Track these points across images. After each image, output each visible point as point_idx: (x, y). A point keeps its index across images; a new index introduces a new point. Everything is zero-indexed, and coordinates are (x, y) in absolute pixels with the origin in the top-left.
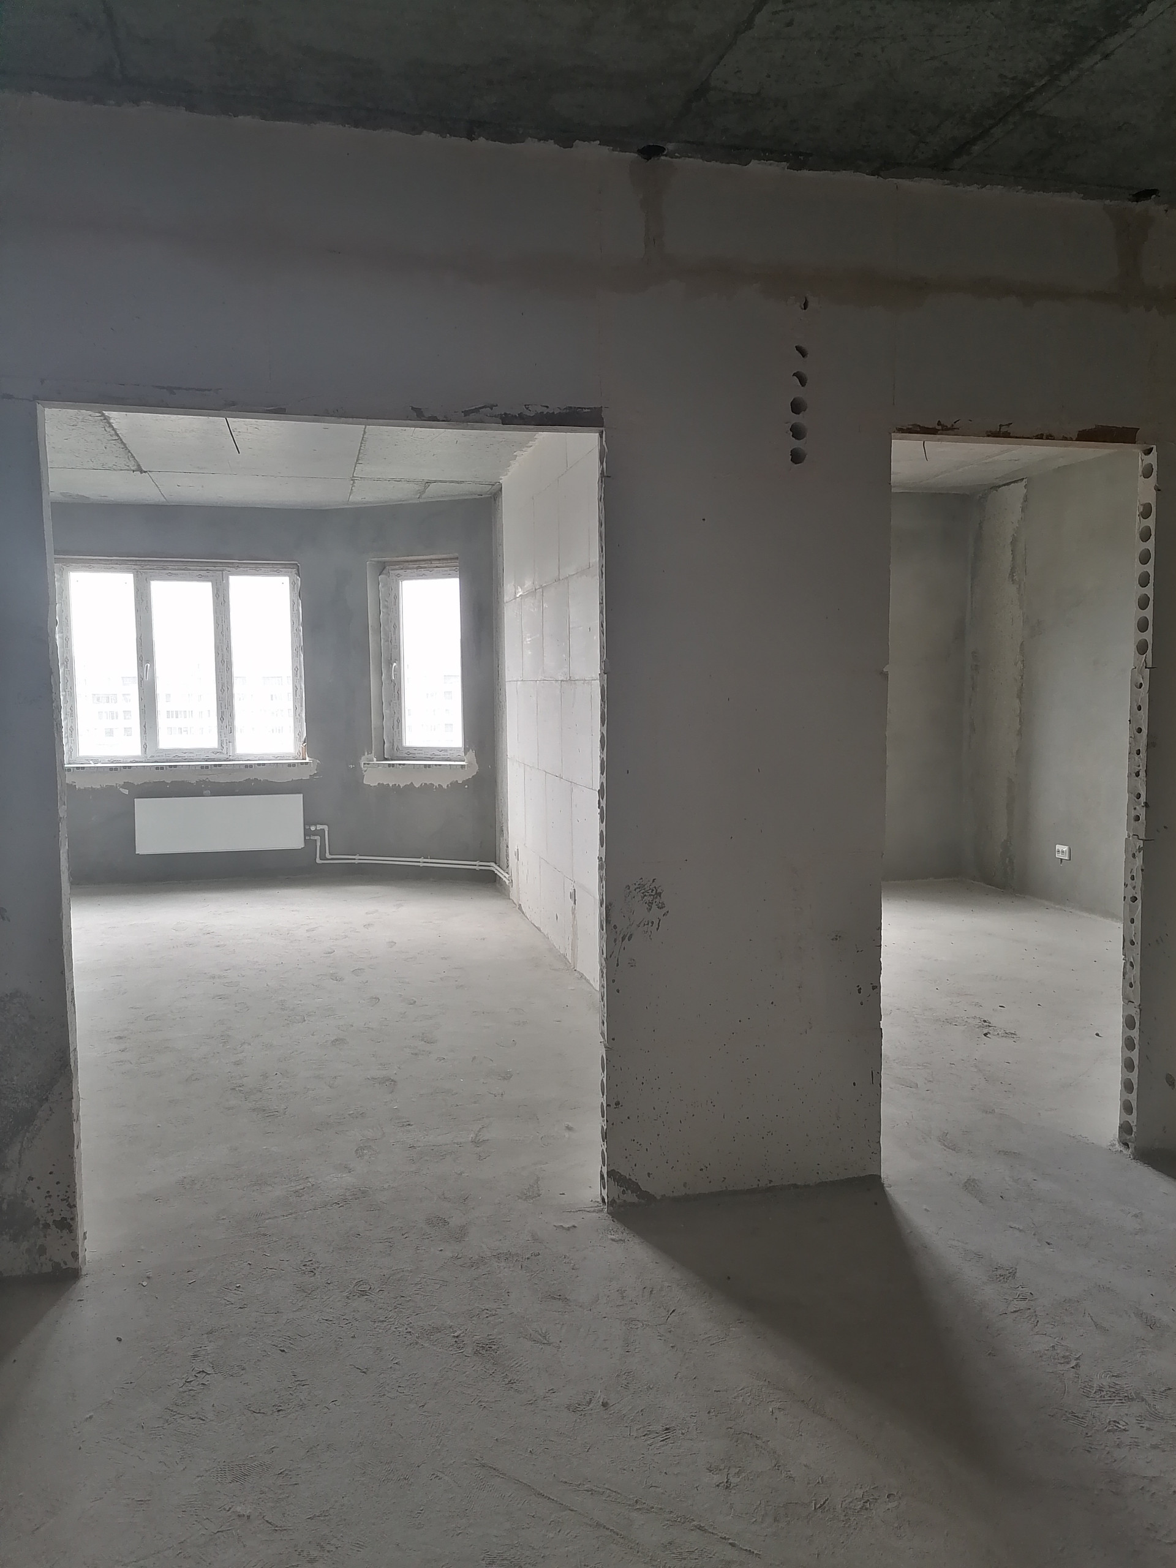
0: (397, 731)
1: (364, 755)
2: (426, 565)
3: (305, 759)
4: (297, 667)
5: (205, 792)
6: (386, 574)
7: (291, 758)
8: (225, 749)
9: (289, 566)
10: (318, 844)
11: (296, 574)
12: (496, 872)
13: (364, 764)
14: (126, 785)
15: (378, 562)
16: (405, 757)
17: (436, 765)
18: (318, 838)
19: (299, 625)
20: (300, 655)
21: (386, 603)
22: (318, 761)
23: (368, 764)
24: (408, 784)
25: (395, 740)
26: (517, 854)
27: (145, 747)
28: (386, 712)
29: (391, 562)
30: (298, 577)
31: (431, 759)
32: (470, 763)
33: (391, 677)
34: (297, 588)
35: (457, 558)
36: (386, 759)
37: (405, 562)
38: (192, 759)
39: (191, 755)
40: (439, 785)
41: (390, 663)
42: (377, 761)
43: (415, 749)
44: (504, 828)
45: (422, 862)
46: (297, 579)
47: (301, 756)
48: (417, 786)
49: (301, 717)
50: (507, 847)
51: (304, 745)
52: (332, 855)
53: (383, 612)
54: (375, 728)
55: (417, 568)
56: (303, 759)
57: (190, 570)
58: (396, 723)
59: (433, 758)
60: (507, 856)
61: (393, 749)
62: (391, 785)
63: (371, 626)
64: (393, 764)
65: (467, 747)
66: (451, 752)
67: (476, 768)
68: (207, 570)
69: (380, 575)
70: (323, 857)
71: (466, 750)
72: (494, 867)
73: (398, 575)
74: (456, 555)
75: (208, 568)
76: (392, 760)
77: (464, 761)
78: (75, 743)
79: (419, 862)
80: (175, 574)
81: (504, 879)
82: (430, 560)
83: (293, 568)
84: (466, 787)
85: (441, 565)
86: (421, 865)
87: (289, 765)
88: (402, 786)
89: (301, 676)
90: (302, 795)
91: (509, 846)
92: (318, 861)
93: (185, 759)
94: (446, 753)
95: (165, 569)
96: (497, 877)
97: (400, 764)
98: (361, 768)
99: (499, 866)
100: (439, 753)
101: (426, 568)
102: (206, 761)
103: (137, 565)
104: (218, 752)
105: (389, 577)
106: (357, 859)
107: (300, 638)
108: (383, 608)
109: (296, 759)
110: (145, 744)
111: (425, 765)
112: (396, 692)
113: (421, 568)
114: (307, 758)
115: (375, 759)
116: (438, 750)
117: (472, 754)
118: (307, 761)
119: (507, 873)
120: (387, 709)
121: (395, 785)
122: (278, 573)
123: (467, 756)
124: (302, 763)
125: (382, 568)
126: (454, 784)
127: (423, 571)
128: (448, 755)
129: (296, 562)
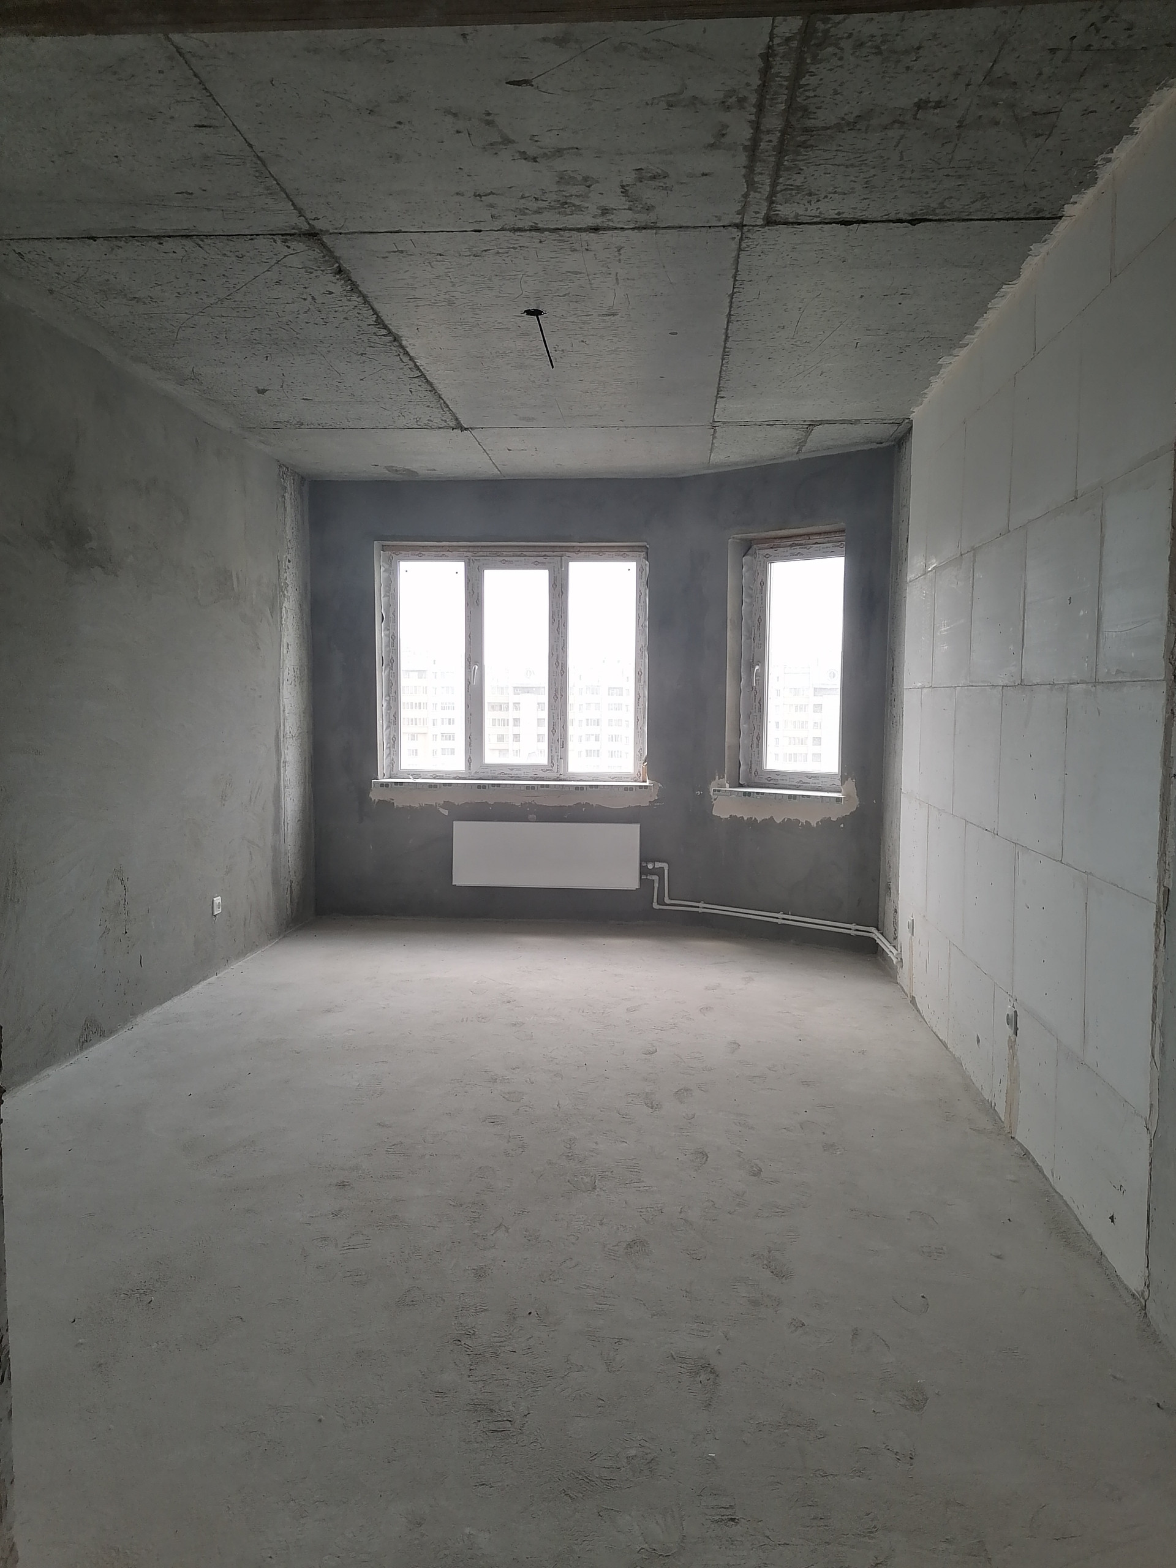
0: (756, 750)
1: (715, 779)
2: (803, 542)
3: (646, 782)
4: (641, 670)
5: (530, 816)
6: (752, 555)
7: (629, 780)
8: (555, 766)
9: (636, 549)
10: (656, 885)
11: (644, 558)
12: (878, 941)
13: (714, 791)
14: (447, 805)
15: (741, 539)
16: (765, 784)
17: (803, 796)
18: (656, 878)
19: (645, 620)
20: (645, 656)
21: (750, 591)
22: (660, 785)
23: (719, 791)
24: (767, 818)
25: (753, 762)
26: (912, 926)
27: (469, 761)
28: (744, 727)
29: (758, 539)
30: (647, 562)
31: (798, 788)
32: (848, 797)
33: (752, 683)
34: (646, 577)
35: (843, 531)
36: (741, 786)
37: (775, 538)
38: (519, 777)
39: (519, 772)
40: (806, 821)
41: (751, 666)
42: (730, 787)
43: (778, 773)
44: (892, 886)
45: (780, 918)
46: (646, 565)
47: (641, 777)
48: (778, 822)
49: (644, 731)
50: (896, 911)
51: (645, 764)
52: (671, 899)
53: (746, 602)
54: (729, 747)
55: (791, 546)
56: (643, 782)
57: (525, 556)
58: (755, 740)
59: (800, 786)
60: (895, 923)
61: (751, 773)
62: (745, 819)
63: (730, 620)
64: (750, 793)
65: (846, 774)
66: (825, 780)
67: (855, 804)
68: (545, 555)
69: (744, 556)
70: (661, 902)
71: (843, 779)
72: (876, 934)
73: (767, 556)
74: (842, 525)
75: (546, 553)
76: (749, 786)
77: (840, 792)
78: (397, 755)
79: (777, 918)
80: (510, 561)
81: (890, 954)
82: (808, 535)
83: (643, 551)
84: (842, 826)
85: (825, 541)
86: (780, 921)
87: (626, 788)
88: (759, 820)
89: (644, 682)
90: (639, 825)
91: (899, 911)
92: (655, 906)
93: (512, 777)
94: (816, 781)
95: (498, 556)
96: (879, 948)
97: (758, 793)
98: (711, 796)
99: (882, 934)
100: (808, 780)
101: (800, 545)
102: (535, 780)
103: (469, 552)
104: (547, 770)
105: (755, 558)
106: (702, 907)
107: (646, 635)
108: (745, 598)
109: (635, 781)
110: (470, 758)
111: (790, 796)
112: (757, 701)
113: (797, 545)
114: (648, 780)
115: (727, 785)
116: (807, 777)
117: (851, 784)
118: (647, 784)
119: (894, 947)
120: (745, 724)
121: (752, 818)
122: (624, 558)
123: (844, 786)
124: (641, 787)
125: (748, 547)
126: (826, 823)
127: (798, 550)
128: (819, 783)
129: (645, 544)
